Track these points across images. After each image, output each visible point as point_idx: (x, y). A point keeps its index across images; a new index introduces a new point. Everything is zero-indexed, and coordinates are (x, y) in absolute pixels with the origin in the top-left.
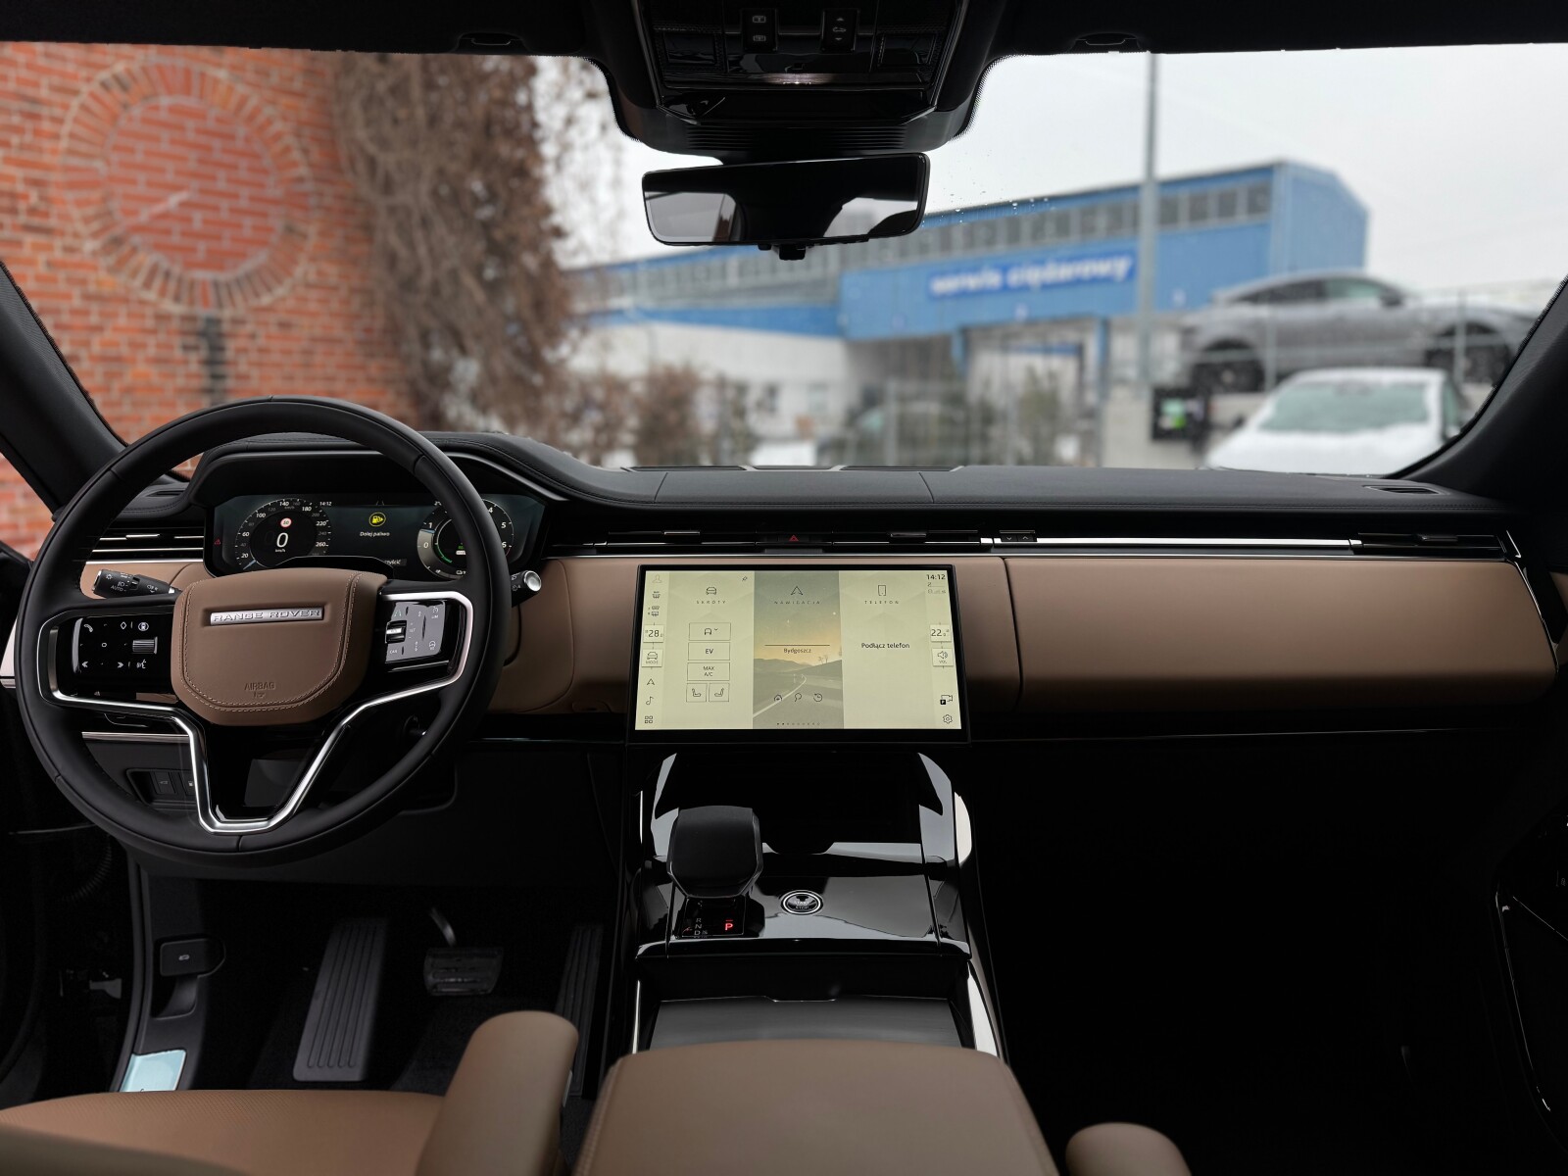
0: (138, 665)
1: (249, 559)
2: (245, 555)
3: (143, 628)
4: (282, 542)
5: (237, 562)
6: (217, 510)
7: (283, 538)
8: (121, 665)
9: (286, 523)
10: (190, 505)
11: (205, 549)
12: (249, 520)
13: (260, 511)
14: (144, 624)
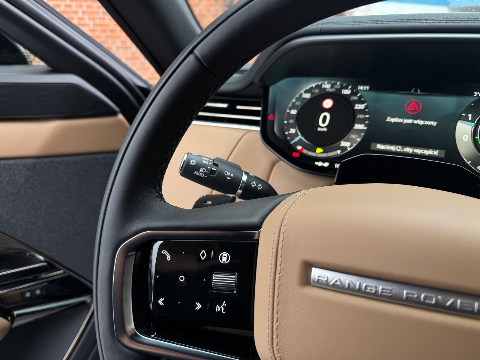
0: (218, 308)
1: (296, 135)
2: (293, 131)
3: (224, 259)
4: (324, 122)
5: (285, 136)
6: (272, 89)
7: (325, 117)
8: (199, 306)
9: (328, 103)
10: (252, 83)
11: (262, 119)
12: (297, 99)
13: (306, 92)
14: (225, 254)
